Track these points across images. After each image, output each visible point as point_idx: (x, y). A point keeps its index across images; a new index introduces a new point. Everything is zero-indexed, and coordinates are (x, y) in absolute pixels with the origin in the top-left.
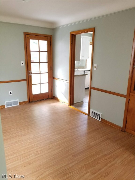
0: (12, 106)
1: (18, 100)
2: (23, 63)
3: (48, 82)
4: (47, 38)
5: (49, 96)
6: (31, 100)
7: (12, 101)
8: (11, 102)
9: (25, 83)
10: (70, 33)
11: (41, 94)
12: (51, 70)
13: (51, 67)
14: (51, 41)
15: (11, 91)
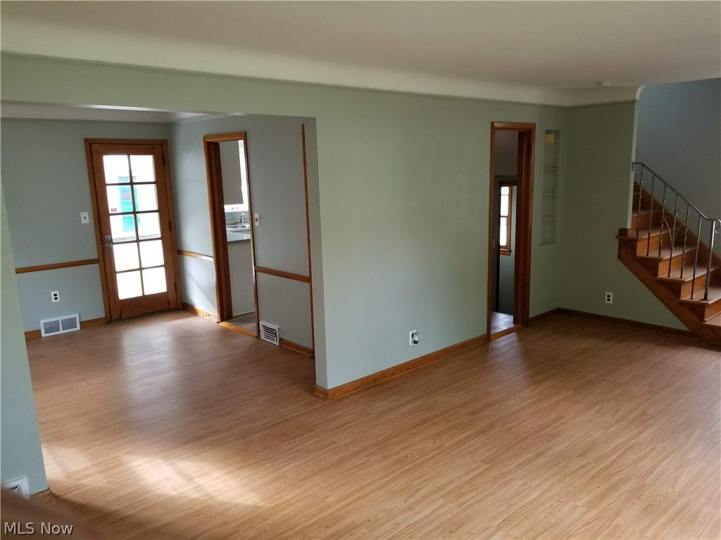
0: (61, 331)
1: (77, 316)
2: (86, 218)
3: (163, 263)
4: (154, 148)
5: (169, 302)
6: (114, 316)
7: (60, 319)
8: (58, 321)
9: (95, 268)
10: (204, 138)
11: (144, 297)
12: (170, 229)
13: (170, 223)
14: (163, 156)
15: (57, 292)
